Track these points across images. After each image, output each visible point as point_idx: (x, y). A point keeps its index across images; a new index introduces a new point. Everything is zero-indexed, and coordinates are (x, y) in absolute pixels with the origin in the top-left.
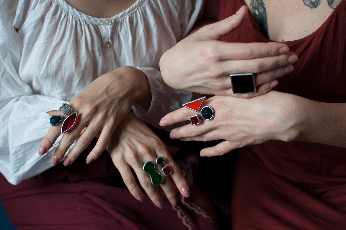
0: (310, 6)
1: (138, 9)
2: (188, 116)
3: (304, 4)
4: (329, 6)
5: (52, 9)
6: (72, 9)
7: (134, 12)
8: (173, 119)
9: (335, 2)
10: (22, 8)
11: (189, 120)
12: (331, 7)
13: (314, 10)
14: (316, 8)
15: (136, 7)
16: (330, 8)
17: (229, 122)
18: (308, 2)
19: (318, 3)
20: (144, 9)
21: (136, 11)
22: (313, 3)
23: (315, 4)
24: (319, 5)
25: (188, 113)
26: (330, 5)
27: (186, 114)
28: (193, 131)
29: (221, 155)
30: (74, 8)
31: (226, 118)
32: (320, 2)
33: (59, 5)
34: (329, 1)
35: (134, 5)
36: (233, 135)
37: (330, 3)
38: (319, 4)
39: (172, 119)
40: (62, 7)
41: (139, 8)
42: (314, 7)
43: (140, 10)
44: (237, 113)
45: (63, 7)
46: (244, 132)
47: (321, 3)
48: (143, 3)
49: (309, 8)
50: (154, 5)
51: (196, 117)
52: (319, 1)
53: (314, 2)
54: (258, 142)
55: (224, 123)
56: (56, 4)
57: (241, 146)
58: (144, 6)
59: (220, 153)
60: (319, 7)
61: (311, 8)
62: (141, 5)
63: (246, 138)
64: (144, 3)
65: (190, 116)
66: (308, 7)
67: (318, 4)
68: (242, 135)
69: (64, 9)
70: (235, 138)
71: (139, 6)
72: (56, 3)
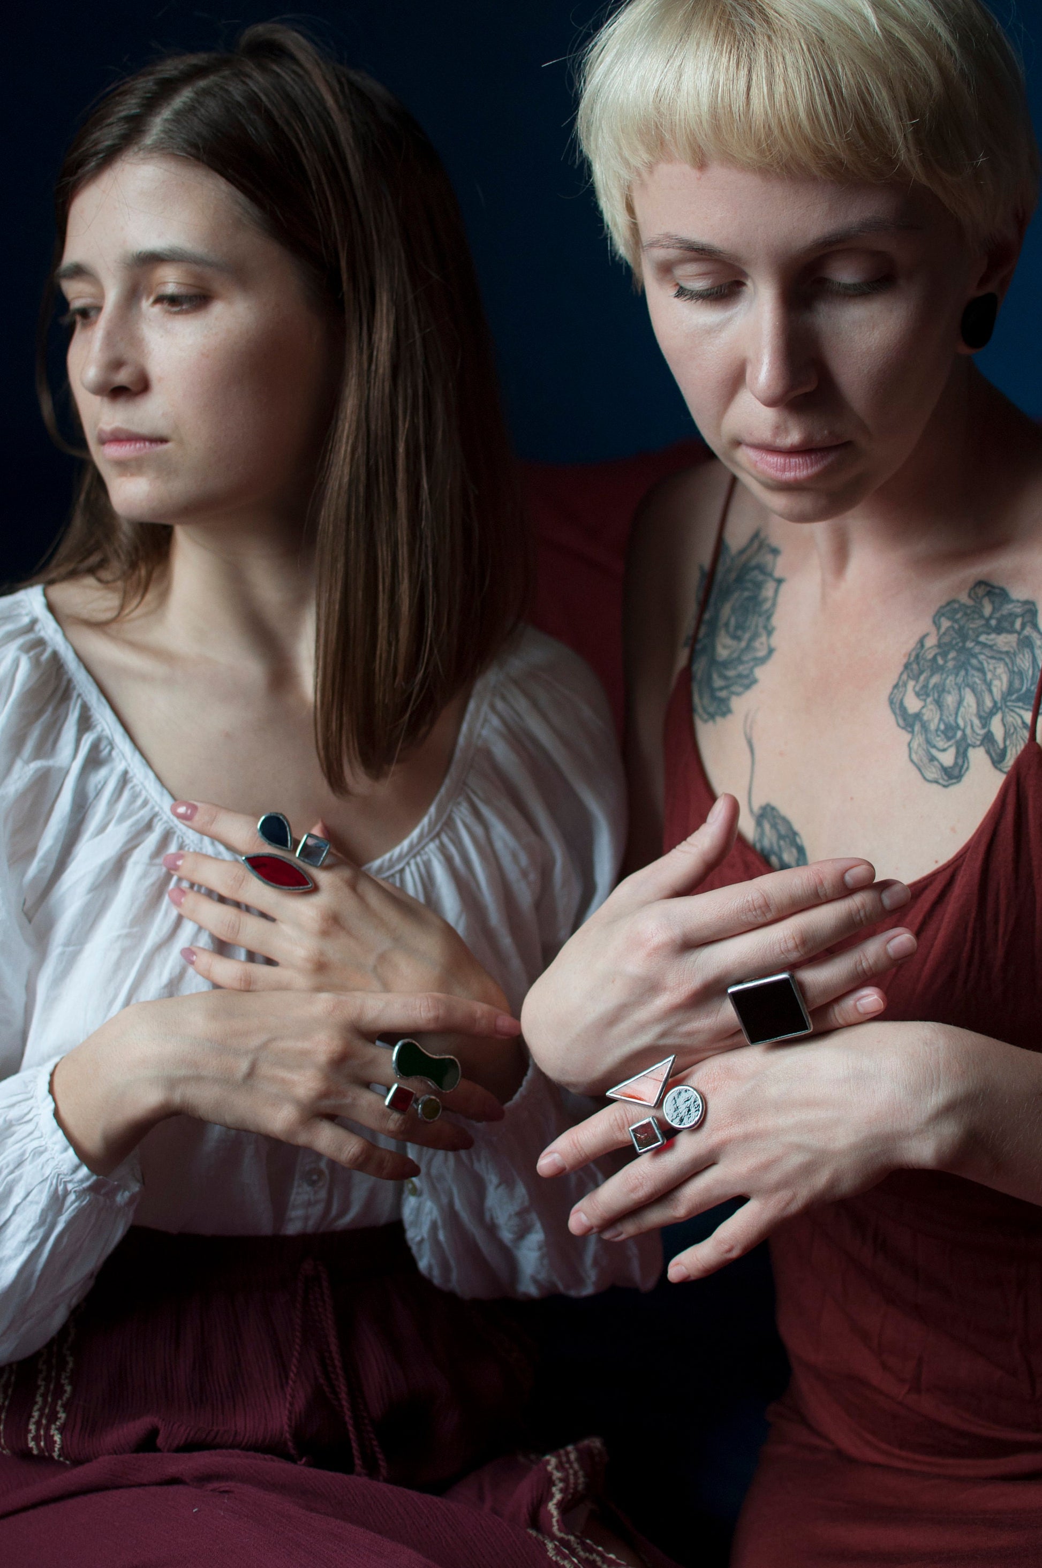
0: (941, 781)
1: (408, 864)
2: (624, 1128)
3: (923, 780)
4: (996, 767)
5: (152, 840)
6: (213, 844)
7: (396, 872)
8: (578, 1145)
9: (1011, 754)
10: (60, 831)
11: (629, 1138)
12: (1001, 770)
13: (956, 790)
14: (959, 781)
15: (400, 857)
16: (998, 773)
17: (751, 1126)
18: (934, 770)
19: (962, 766)
20: (428, 865)
21: (402, 871)
22: (950, 770)
23: (956, 772)
24: (967, 773)
25: (624, 1116)
26: (999, 766)
27: (619, 1121)
28: (643, 1178)
29: (735, 1254)
30: (217, 843)
31: (740, 1113)
32: (968, 763)
33: (174, 833)
34: (993, 755)
35: (396, 851)
36: (766, 1167)
37: (996, 758)
38: (967, 768)
39: (575, 1146)
40: (182, 838)
41: (412, 862)
42: (954, 781)
43: (413, 867)
44: (773, 1091)
45: (185, 838)
46: (799, 1147)
47: (972, 764)
48: (423, 848)
49: (940, 787)
50: (457, 860)
51: (649, 1123)
52: (964, 762)
53: (950, 768)
54: (847, 1185)
55: (737, 1130)
56: (166, 828)
57: (794, 1207)
58: (425, 857)
59: (730, 1250)
60: (966, 779)
61: (945, 786)
62: (418, 853)
63: (808, 1169)
64: (427, 849)
65: (629, 1127)
66: (935, 786)
67: (963, 771)
68: (796, 1160)
69: (187, 842)
70: (773, 1176)
71: (412, 854)
72: (166, 825)
